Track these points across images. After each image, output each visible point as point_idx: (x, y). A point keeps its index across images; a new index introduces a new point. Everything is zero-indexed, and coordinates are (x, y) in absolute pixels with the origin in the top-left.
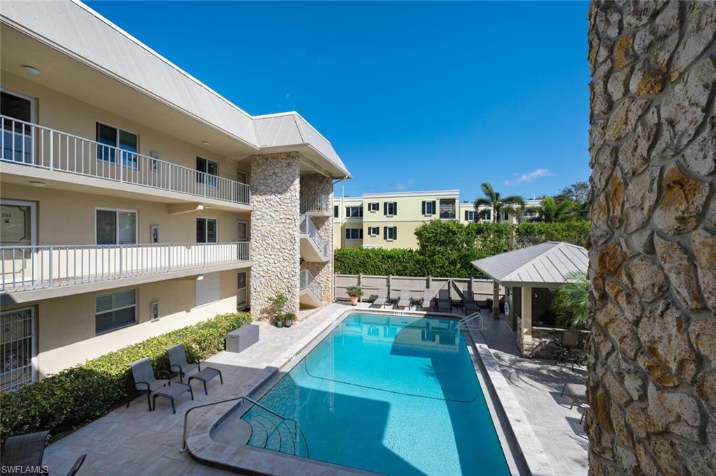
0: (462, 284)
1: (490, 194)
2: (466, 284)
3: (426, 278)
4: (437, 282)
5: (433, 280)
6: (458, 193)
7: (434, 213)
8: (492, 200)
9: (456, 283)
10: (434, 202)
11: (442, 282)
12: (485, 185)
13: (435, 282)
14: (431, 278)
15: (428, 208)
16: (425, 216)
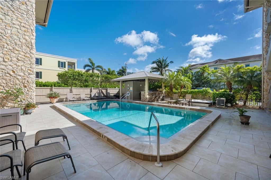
0: (104, 90)
1: (91, 63)
2: (105, 90)
3: (90, 88)
4: (95, 90)
5: (93, 89)
6: (76, 61)
7: (65, 67)
8: (92, 65)
9: (102, 90)
10: (65, 63)
11: (97, 90)
12: (89, 59)
13: (94, 90)
14: (92, 88)
15: (61, 65)
16: (60, 68)
